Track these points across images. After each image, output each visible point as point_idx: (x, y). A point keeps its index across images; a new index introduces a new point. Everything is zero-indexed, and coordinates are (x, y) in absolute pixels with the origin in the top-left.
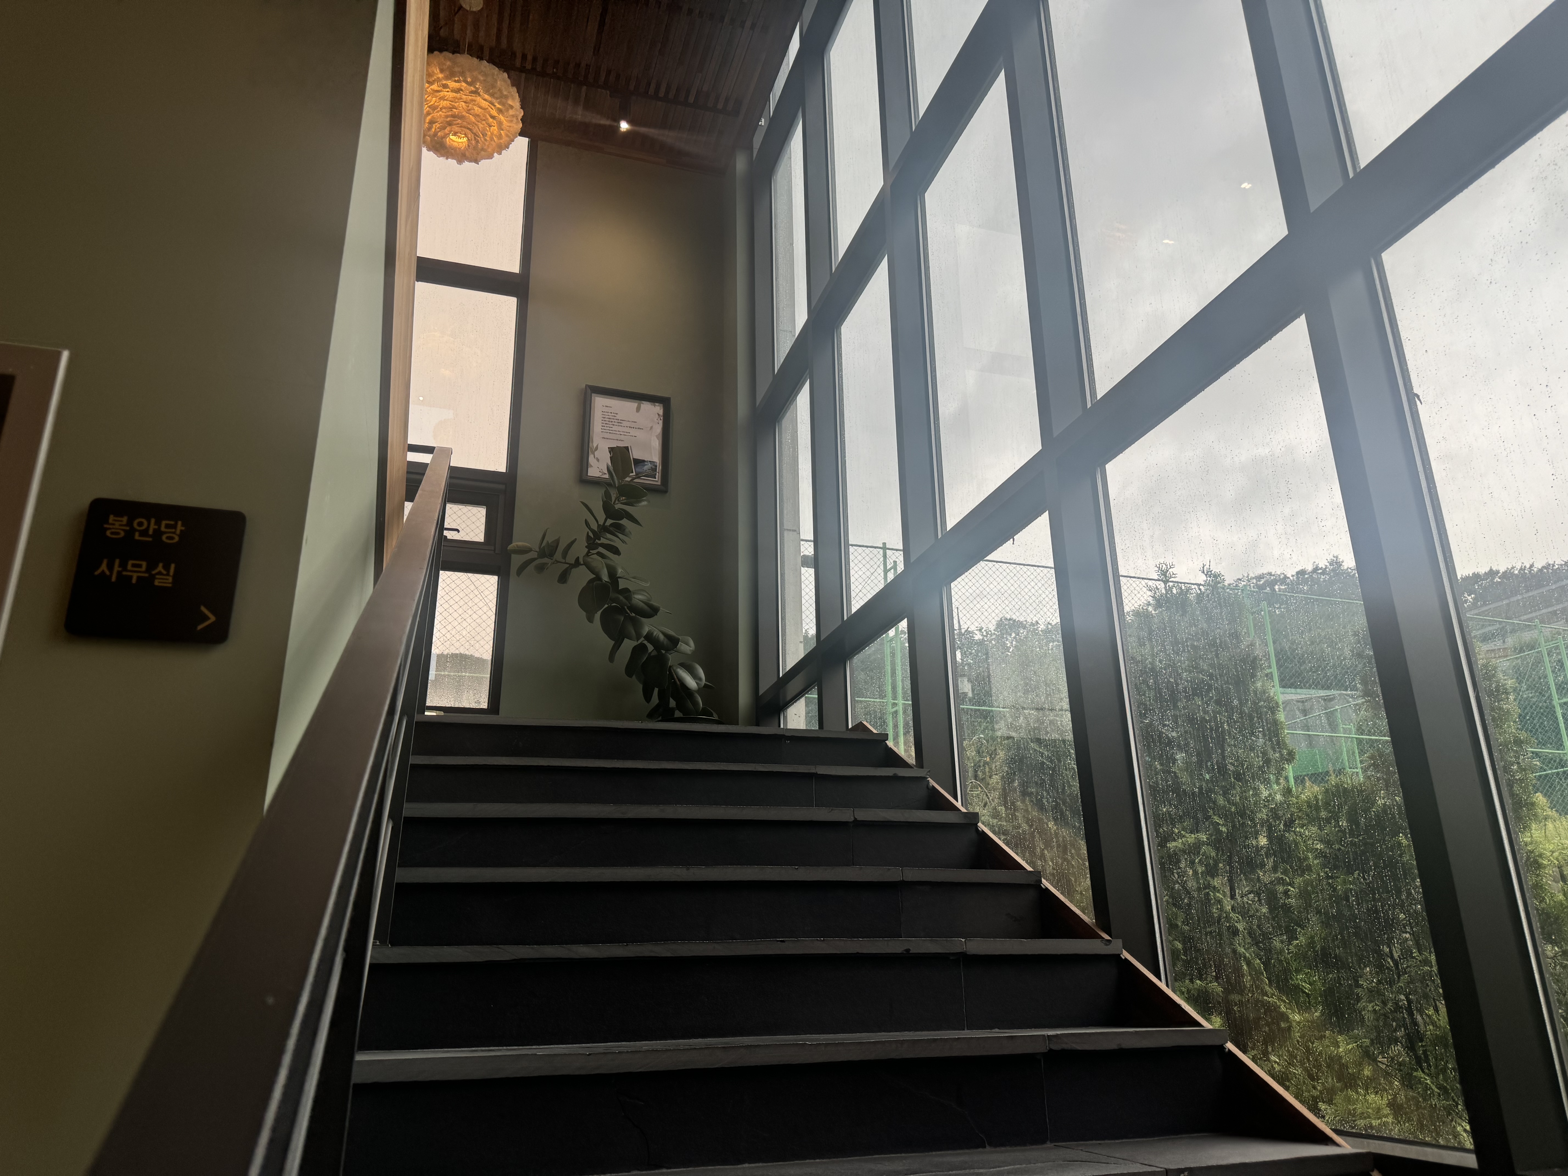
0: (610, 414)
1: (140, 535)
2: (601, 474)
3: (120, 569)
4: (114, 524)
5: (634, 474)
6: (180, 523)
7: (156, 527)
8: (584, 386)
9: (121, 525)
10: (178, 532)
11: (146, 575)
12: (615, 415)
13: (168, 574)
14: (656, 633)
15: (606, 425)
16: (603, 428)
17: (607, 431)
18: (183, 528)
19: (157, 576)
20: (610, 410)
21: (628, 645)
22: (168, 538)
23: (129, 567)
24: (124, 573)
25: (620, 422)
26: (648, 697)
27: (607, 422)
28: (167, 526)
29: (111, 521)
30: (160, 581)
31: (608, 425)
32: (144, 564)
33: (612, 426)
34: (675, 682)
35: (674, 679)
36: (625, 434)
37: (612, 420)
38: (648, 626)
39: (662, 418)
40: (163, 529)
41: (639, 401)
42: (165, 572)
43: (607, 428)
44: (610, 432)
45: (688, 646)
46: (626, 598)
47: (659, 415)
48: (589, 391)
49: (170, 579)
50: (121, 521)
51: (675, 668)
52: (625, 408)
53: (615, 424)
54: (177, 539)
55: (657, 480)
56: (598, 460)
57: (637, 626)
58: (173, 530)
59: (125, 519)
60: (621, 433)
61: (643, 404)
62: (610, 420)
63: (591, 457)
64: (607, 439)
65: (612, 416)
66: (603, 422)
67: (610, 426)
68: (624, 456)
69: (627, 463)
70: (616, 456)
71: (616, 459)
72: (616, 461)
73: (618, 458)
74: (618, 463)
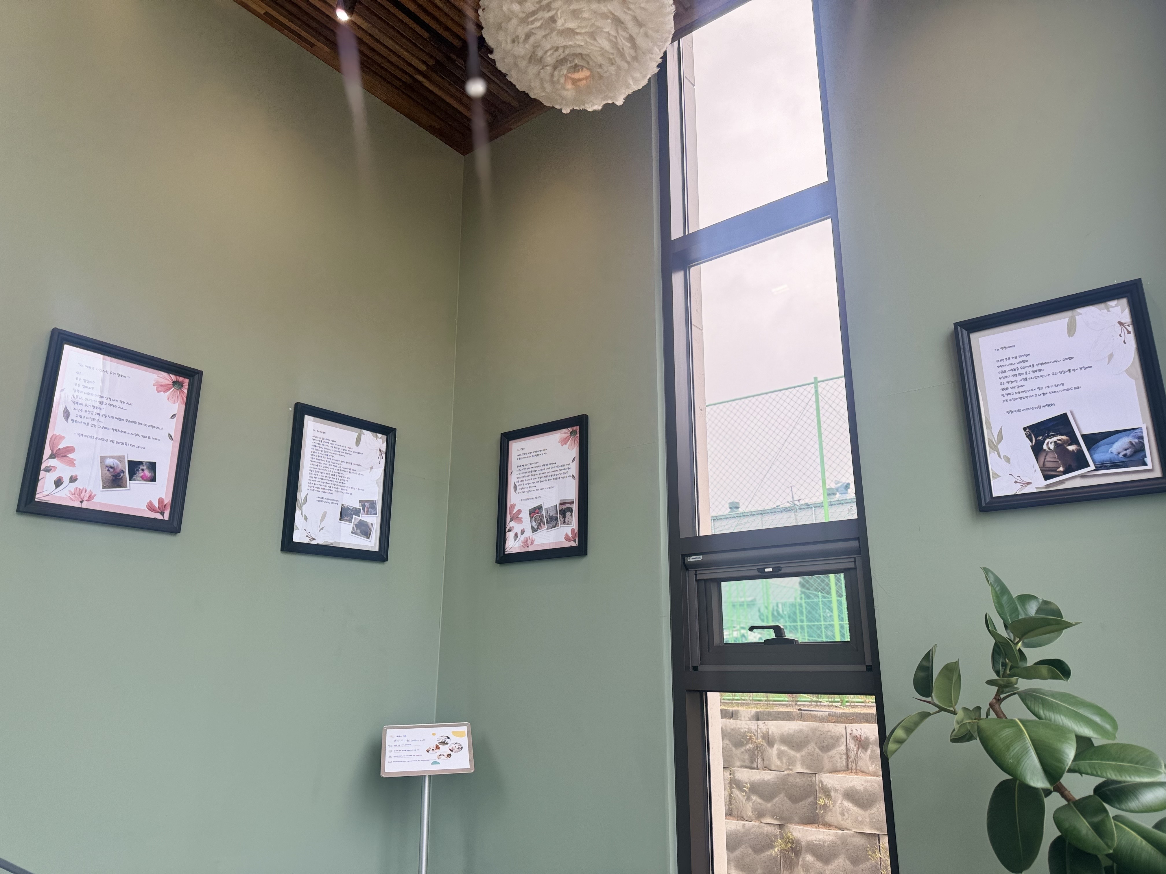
0: (1013, 361)
2: (1018, 487)
5: (1092, 467)
8: (952, 326)
12: (1024, 358)
15: (1011, 385)
16: (1005, 392)
20: (1009, 353)
27: (1012, 379)
31: (1014, 384)
33: (1023, 383)
36: (1053, 389)
39: (1131, 329)
41: (1069, 314)
43: (1014, 391)
44: (1022, 395)
47: (1121, 324)
48: (960, 331)
53: (1028, 376)
55: (1151, 467)
56: (1008, 460)
60: (1044, 391)
61: (1080, 314)
62: (1017, 372)
63: (992, 457)
64: (1018, 411)
65: (1018, 363)
66: (1002, 381)
67: (1019, 384)
68: (1062, 435)
69: (1071, 448)
70: (1045, 439)
71: (1045, 447)
72: (1047, 450)
73: (1049, 444)
74: (1050, 455)
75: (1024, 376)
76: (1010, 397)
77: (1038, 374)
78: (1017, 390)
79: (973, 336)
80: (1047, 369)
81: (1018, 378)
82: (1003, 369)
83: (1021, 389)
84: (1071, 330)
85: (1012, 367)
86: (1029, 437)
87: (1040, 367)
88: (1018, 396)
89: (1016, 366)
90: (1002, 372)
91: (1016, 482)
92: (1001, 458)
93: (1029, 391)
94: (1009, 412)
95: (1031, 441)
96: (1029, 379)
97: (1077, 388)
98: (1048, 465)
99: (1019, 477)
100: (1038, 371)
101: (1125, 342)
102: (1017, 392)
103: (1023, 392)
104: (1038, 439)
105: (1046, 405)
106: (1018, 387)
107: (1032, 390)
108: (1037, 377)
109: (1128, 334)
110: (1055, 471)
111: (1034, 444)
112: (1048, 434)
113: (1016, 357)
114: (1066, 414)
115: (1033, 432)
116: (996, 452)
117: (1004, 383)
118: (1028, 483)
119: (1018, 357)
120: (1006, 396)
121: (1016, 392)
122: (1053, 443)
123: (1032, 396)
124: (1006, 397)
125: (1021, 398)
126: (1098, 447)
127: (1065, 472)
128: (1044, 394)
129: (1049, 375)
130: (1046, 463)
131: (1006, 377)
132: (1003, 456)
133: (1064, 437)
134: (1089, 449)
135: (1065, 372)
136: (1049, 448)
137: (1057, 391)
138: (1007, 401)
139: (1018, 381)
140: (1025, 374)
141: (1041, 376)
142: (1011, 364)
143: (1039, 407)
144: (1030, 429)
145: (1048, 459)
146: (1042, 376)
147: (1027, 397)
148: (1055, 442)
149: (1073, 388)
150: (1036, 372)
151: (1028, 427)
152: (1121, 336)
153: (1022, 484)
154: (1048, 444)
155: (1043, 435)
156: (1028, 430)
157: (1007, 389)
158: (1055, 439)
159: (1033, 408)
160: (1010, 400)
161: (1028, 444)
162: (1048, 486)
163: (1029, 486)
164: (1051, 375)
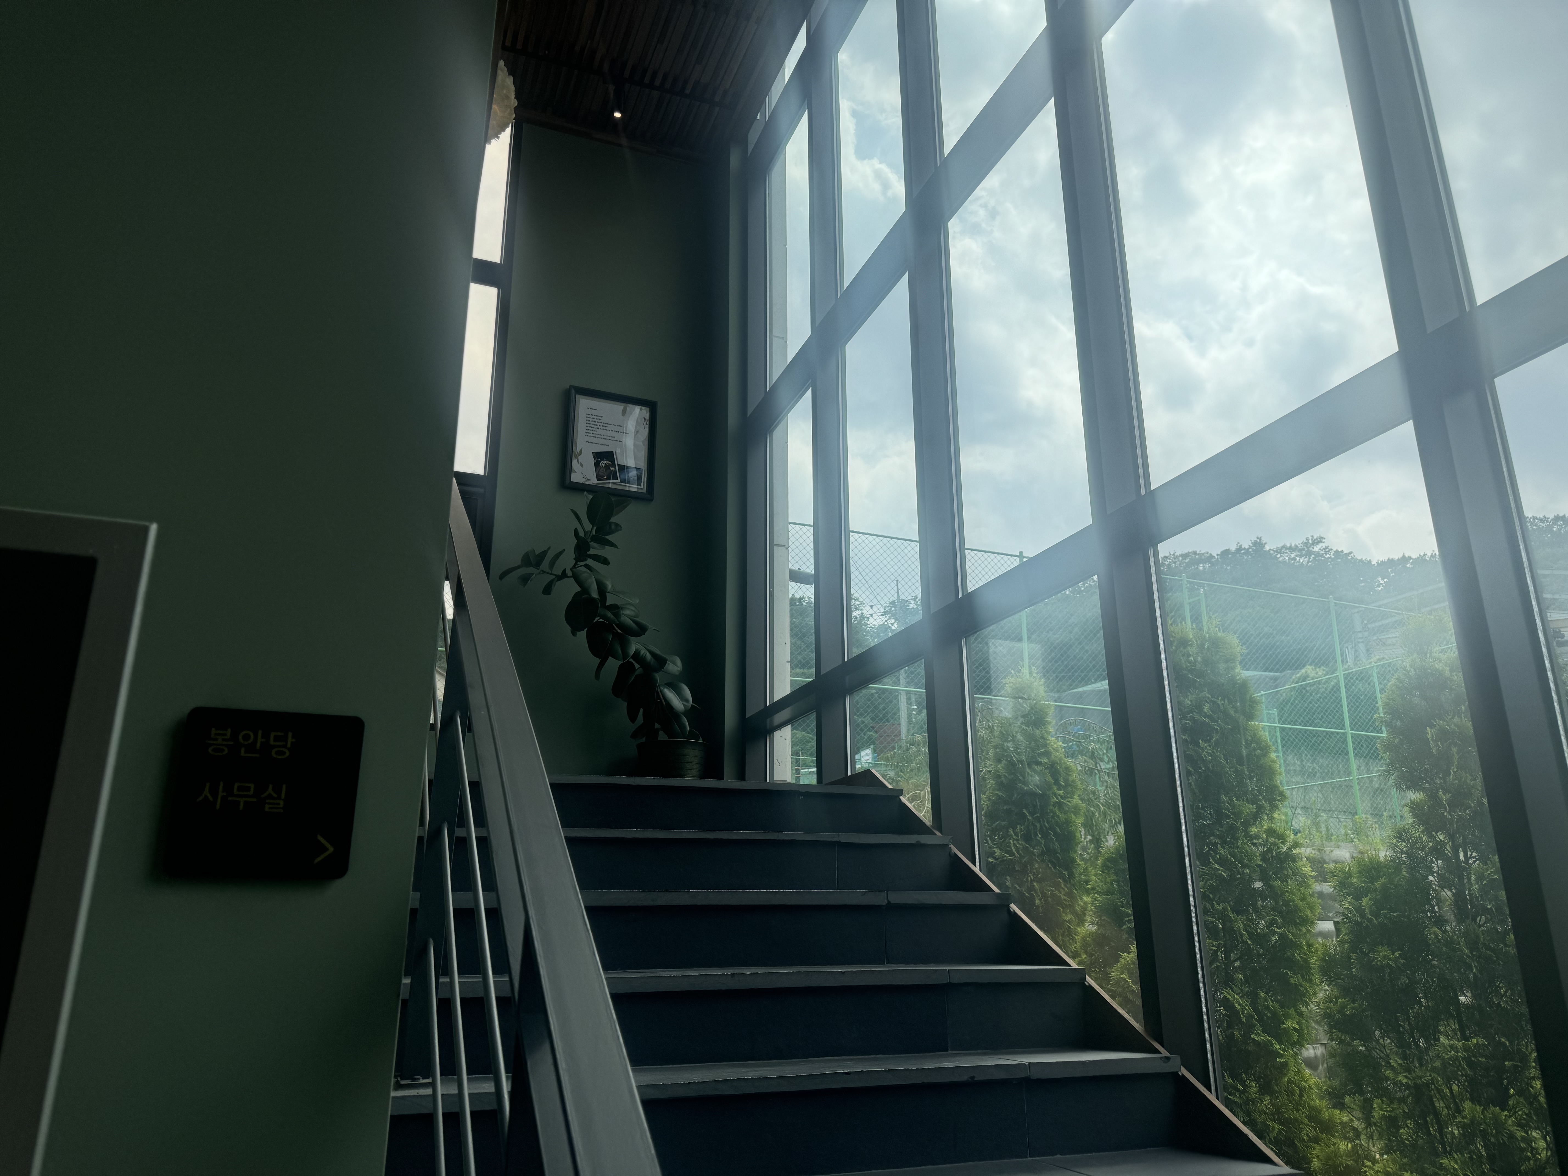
0: (594, 417)
1: (245, 752)
2: (584, 480)
3: (225, 794)
4: (216, 739)
5: (619, 481)
6: (290, 735)
7: (264, 740)
8: (568, 387)
9: (223, 740)
10: (289, 745)
11: (255, 800)
12: (600, 418)
13: (279, 798)
14: (643, 652)
15: (591, 429)
16: (587, 431)
17: (592, 435)
18: (294, 740)
19: (268, 801)
20: (593, 412)
21: (613, 665)
22: (277, 753)
23: (235, 792)
24: (230, 798)
25: (605, 426)
26: (633, 718)
27: (593, 426)
28: (276, 739)
29: (213, 736)
30: (271, 806)
31: (593, 429)
32: (252, 786)
33: (597, 430)
34: (661, 701)
35: (660, 699)
36: (611, 438)
37: (597, 423)
38: (635, 645)
39: (648, 423)
40: (272, 742)
41: (624, 404)
42: (275, 795)
43: (592, 432)
44: (595, 435)
45: (675, 666)
46: (614, 614)
48: (573, 392)
49: (282, 803)
50: (225, 735)
51: (662, 688)
52: (608, 410)
53: (600, 427)
54: (288, 753)
55: (642, 487)
56: (582, 465)
57: (625, 645)
58: (283, 743)
59: (229, 732)
60: (606, 437)
62: (595, 423)
63: (575, 462)
64: (591, 443)
65: (597, 418)
66: (587, 425)
67: (595, 429)
68: (609, 461)
69: (612, 469)
70: (601, 461)
71: (600, 464)
72: (601, 466)
73: (603, 463)
74: (602, 469)
75: (598, 427)
76: (589, 434)
77: (605, 428)
78: (593, 432)
79: (578, 396)
80: (610, 427)
81: (595, 427)
82: (589, 419)
83: (595, 432)
84: (624, 412)
85: (593, 420)
86: (594, 457)
87: (606, 425)
89: (595, 420)
90: (588, 421)
91: (582, 477)
93: (598, 435)
94: (587, 441)
95: (595, 459)
98: (599, 473)
99: (585, 475)
101: (644, 428)
104: (598, 459)
105: (605, 445)
107: (600, 435)
109: (646, 424)
110: (602, 477)
111: (595, 461)
112: (603, 458)
114: (613, 452)
115: (596, 455)
116: (577, 459)
118: (590, 480)
119: (597, 416)
123: (599, 438)
124: (587, 434)
126: (623, 472)
127: (606, 479)
128: (605, 439)
129: (609, 430)
131: (589, 424)
132: (580, 462)
133: (610, 463)
134: (619, 471)
142: (592, 417)
143: (602, 444)
144: (595, 453)
145: (600, 470)
147: (597, 437)
148: (605, 464)
149: (619, 441)
152: (643, 425)
155: (600, 458)
158: (606, 462)
159: (599, 444)
160: (589, 436)
161: (593, 461)
162: (598, 483)
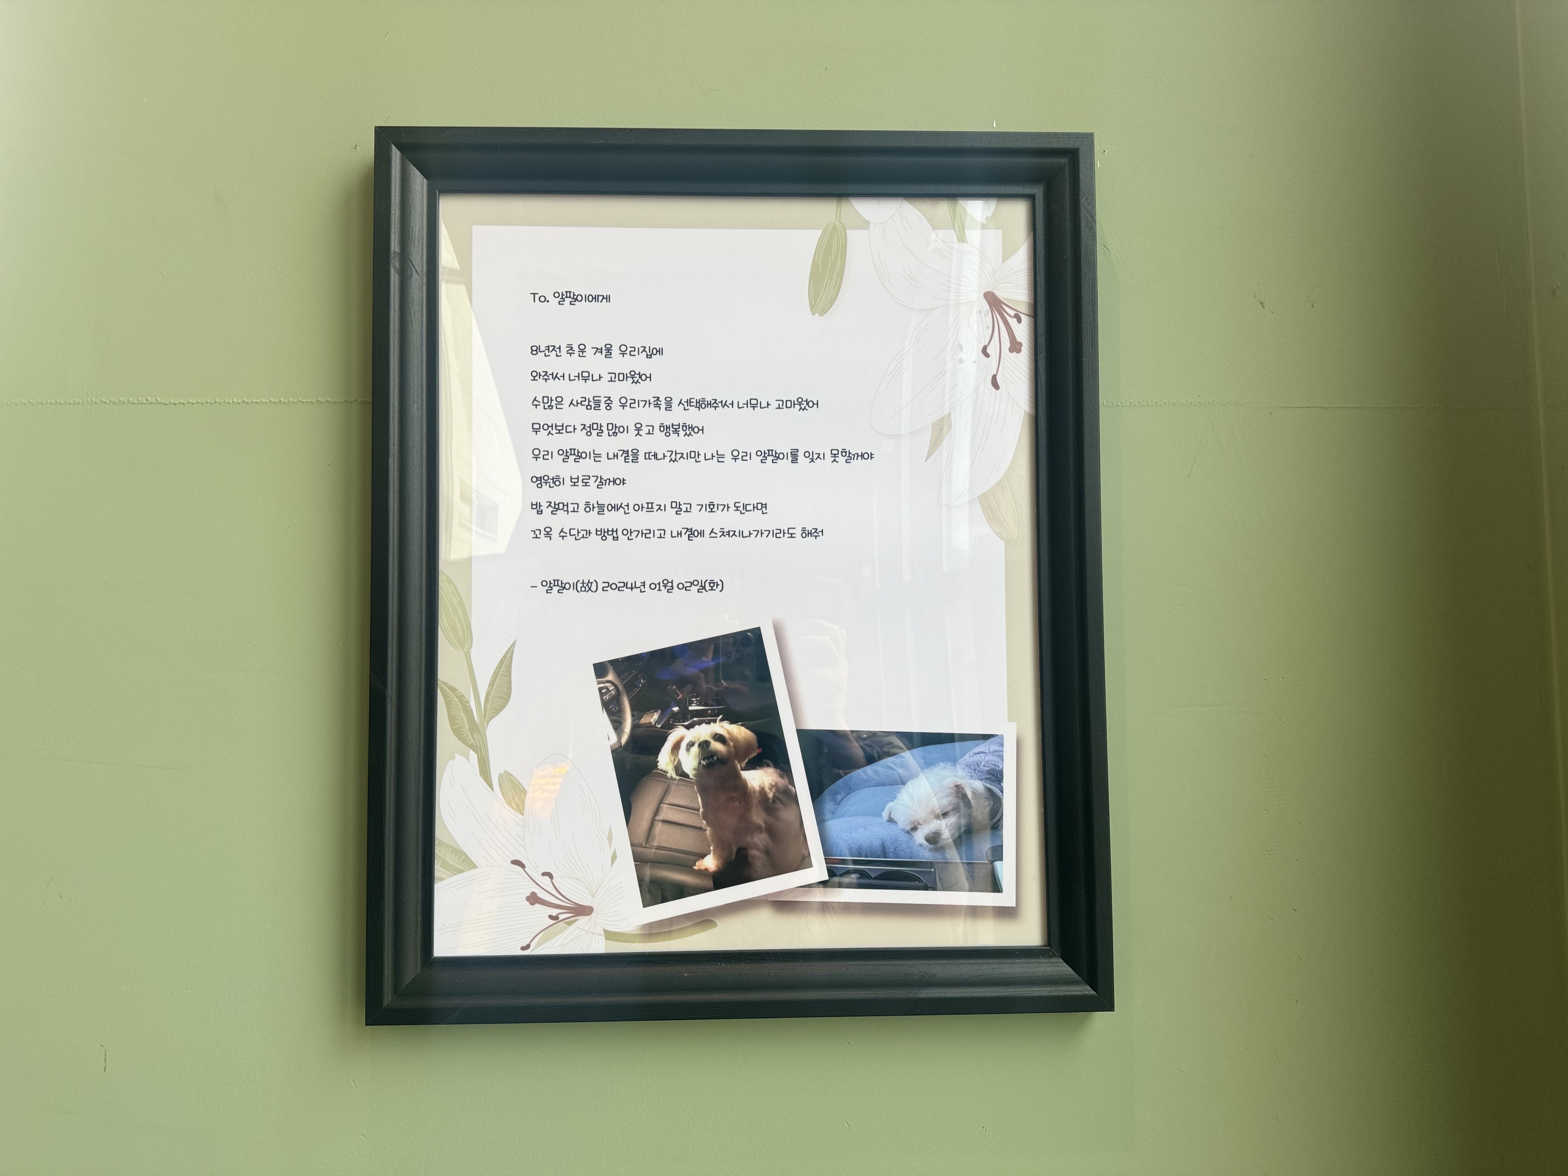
12: (640, 364)
15: (572, 469)
16: (546, 495)
31: (586, 467)
37: (618, 416)
43: (581, 495)
44: (611, 520)
47: (994, 304)
53: (644, 444)
61: (865, 225)
62: (602, 417)
65: (616, 377)
67: (607, 469)
68: (733, 722)
69: (758, 779)
70: (669, 726)
71: (664, 760)
72: (671, 773)
73: (683, 749)
74: (676, 797)
75: (627, 441)
76: (561, 520)
77: (680, 443)
79: (449, 209)
80: (717, 430)
81: (606, 444)
82: (552, 389)
83: (610, 495)
84: (825, 283)
85: (589, 390)
86: (612, 707)
87: (693, 417)
88: (593, 521)
89: (602, 389)
90: (550, 403)
91: (533, 899)
92: (491, 785)
93: (639, 508)
94: (549, 586)
95: (617, 725)
96: (647, 455)
97: (810, 534)
98: (664, 836)
99: (550, 875)
100: (682, 433)
101: (995, 385)
102: (593, 501)
103: (616, 508)
104: (644, 721)
105: (692, 583)
106: (602, 482)
107: (650, 507)
108: (675, 457)
109: (1011, 350)
110: (686, 866)
111: (624, 739)
112: (684, 705)
113: (609, 350)
114: (757, 632)
115: (629, 688)
116: (473, 756)
117: (547, 455)
118: (582, 910)
119: (615, 351)
120: (547, 511)
121: (587, 504)
122: (695, 749)
123: (646, 534)
124: (547, 519)
125: (603, 534)
126: (849, 790)
127: (720, 880)
128: (692, 533)
129: (720, 457)
130: (659, 827)
131: (561, 429)
132: (501, 776)
133: (739, 732)
134: (816, 793)
135: (777, 457)
136: (678, 769)
137: (741, 534)
138: (548, 535)
139: (604, 457)
140: (633, 431)
141: (689, 456)
142: (585, 376)
143: (667, 585)
144: (619, 674)
145: (667, 813)
146: (694, 455)
147: (628, 533)
148: (704, 745)
149: (798, 532)
150: (676, 432)
151: (615, 663)
152: (987, 355)
153: (554, 912)
154: (676, 747)
155: (664, 708)
156: (611, 677)
157: (556, 481)
159: (644, 584)
160: (562, 534)
161: (601, 740)
163: (583, 920)
164: (728, 457)
